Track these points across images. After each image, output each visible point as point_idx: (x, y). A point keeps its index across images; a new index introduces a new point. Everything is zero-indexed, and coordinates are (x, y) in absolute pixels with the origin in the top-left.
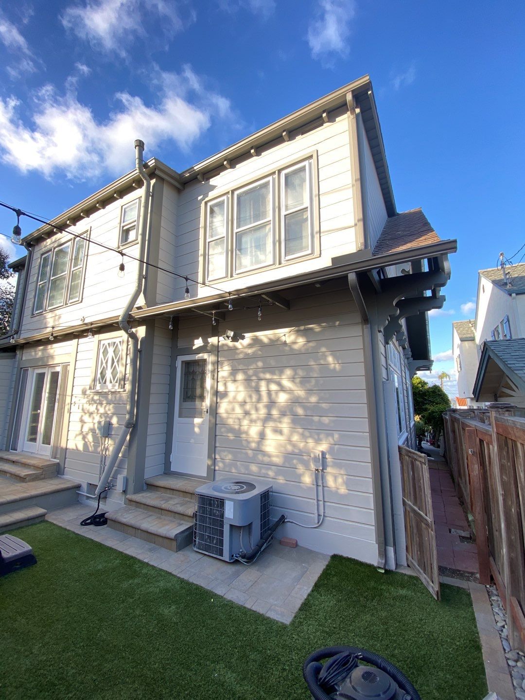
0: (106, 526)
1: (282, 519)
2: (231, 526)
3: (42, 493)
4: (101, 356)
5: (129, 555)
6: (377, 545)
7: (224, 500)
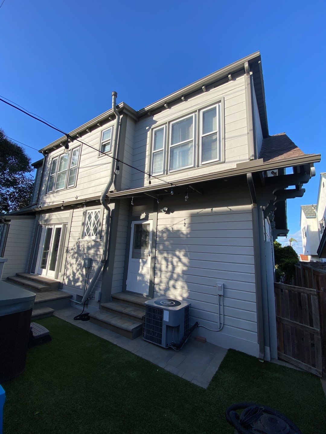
0: (89, 321)
1: (197, 324)
2: (167, 326)
3: (51, 299)
4: (87, 219)
5: (104, 339)
6: (259, 345)
7: (163, 310)
